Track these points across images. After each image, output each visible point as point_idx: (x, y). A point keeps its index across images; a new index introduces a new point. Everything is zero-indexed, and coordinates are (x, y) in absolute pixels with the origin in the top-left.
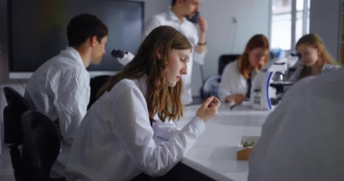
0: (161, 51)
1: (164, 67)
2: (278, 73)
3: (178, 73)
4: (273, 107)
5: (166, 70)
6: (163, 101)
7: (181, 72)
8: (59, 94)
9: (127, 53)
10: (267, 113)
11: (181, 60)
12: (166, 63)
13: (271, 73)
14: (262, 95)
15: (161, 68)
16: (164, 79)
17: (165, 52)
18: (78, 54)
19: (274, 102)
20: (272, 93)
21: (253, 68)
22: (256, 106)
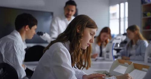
0: (80, 28)
1: (81, 37)
2: (117, 44)
3: (88, 42)
4: (115, 59)
5: (82, 39)
6: (79, 57)
7: (90, 41)
8: (5, 54)
9: (45, 33)
10: (112, 62)
11: (91, 34)
12: (82, 35)
13: (114, 44)
14: (110, 54)
15: (79, 38)
16: (80, 44)
17: (82, 29)
18: (19, 33)
19: (116, 57)
20: (115, 53)
21: (102, 42)
22: (107, 59)
